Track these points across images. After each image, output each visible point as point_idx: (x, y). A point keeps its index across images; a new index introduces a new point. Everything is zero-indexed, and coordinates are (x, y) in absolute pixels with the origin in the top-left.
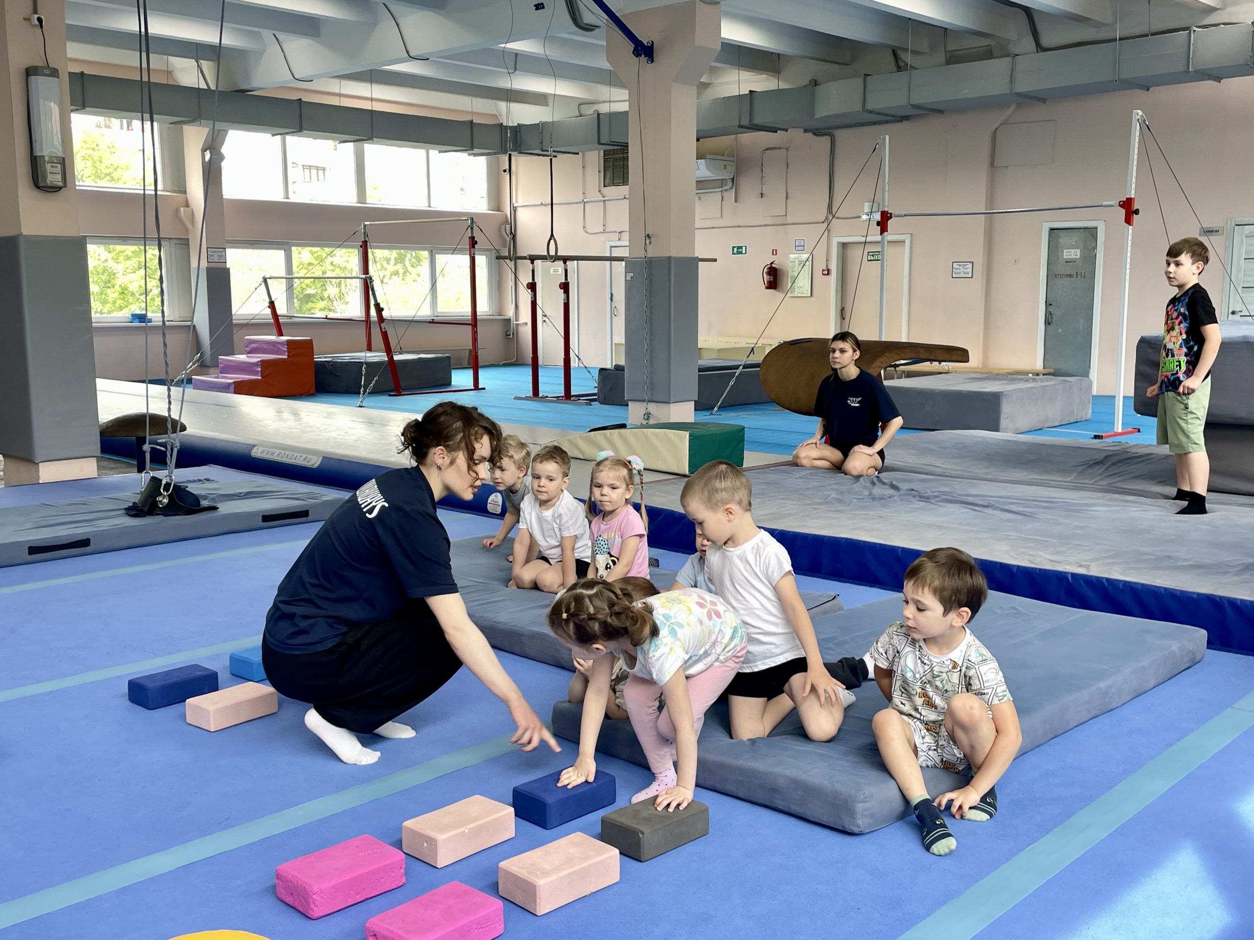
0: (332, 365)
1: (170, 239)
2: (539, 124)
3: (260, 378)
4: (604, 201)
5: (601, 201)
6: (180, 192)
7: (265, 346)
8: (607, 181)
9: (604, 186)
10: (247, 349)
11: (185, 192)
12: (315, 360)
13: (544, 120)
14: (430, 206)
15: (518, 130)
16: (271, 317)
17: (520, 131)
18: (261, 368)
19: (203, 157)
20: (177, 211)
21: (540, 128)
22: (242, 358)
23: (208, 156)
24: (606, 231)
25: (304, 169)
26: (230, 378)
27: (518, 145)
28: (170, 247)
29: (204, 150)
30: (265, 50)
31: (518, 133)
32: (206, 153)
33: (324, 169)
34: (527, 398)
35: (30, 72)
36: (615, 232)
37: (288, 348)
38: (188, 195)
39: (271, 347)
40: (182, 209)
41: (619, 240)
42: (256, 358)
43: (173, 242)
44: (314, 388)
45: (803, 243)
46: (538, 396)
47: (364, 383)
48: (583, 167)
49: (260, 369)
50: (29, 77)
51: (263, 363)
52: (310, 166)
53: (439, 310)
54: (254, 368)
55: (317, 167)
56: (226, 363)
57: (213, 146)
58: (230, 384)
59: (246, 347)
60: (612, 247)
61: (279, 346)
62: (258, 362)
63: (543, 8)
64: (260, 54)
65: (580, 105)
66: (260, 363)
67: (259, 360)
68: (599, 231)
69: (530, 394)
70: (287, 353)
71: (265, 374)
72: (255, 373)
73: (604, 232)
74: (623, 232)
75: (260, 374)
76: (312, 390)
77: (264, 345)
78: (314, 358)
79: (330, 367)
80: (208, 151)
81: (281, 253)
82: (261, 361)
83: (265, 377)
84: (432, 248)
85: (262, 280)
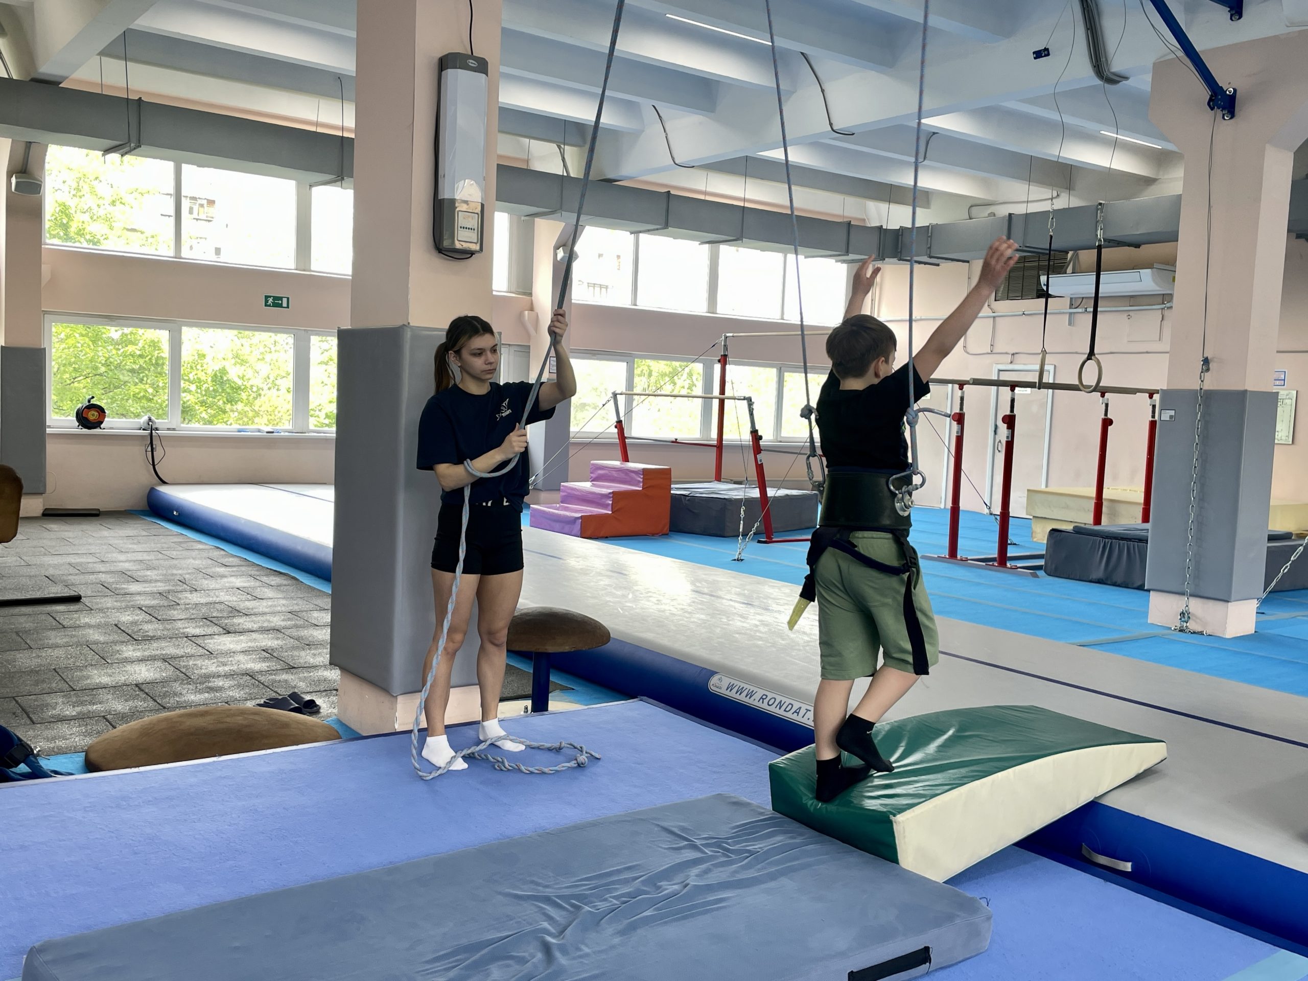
0: (688, 500)
1: (509, 345)
2: (929, 226)
3: (610, 512)
4: (994, 317)
5: (990, 317)
6: (524, 294)
7: (615, 474)
8: (1000, 295)
9: (995, 300)
10: (592, 475)
11: (530, 294)
12: (672, 492)
13: (934, 222)
14: (782, 319)
15: (900, 233)
16: (617, 436)
17: (902, 235)
18: (613, 501)
19: (555, 255)
20: (521, 315)
21: (928, 232)
22: (586, 485)
23: (561, 254)
24: (994, 352)
25: (588, 286)
26: (577, 511)
27: (899, 251)
28: (509, 355)
29: (557, 248)
30: (643, 131)
31: (900, 237)
32: (558, 251)
33: (607, 287)
34: (940, 559)
35: (445, 63)
36: (1007, 353)
37: (643, 478)
38: (533, 298)
39: (622, 475)
40: (526, 312)
41: (1011, 362)
42: (606, 489)
43: (512, 349)
44: (667, 527)
45: (1283, 377)
46: (956, 557)
47: (743, 530)
48: (969, 278)
49: (611, 502)
50: (443, 72)
51: (616, 495)
52: (594, 284)
53: (783, 435)
54: (603, 500)
55: (601, 285)
56: (569, 491)
57: (568, 243)
58: (577, 518)
59: (591, 473)
60: (1000, 371)
61: (633, 475)
62: (610, 493)
63: (1048, 55)
64: (635, 135)
65: (972, 206)
66: (611, 495)
67: (611, 491)
68: (985, 352)
69: (945, 553)
70: (642, 484)
71: (615, 509)
72: (605, 506)
73: (992, 352)
74: (1017, 353)
75: (610, 507)
76: (665, 529)
77: (614, 472)
78: (670, 489)
79: (687, 502)
80: (561, 249)
81: (623, 365)
82: (613, 492)
83: (618, 510)
84: (781, 366)
85: (611, 395)
